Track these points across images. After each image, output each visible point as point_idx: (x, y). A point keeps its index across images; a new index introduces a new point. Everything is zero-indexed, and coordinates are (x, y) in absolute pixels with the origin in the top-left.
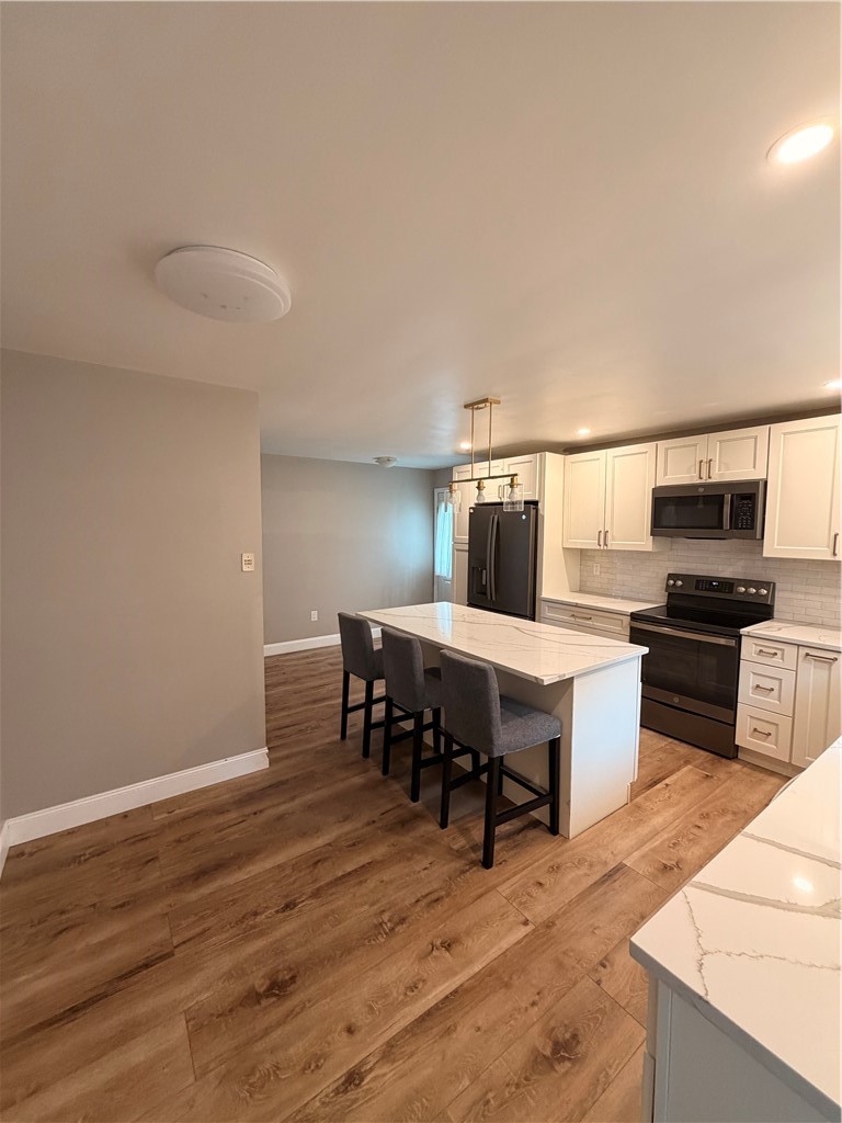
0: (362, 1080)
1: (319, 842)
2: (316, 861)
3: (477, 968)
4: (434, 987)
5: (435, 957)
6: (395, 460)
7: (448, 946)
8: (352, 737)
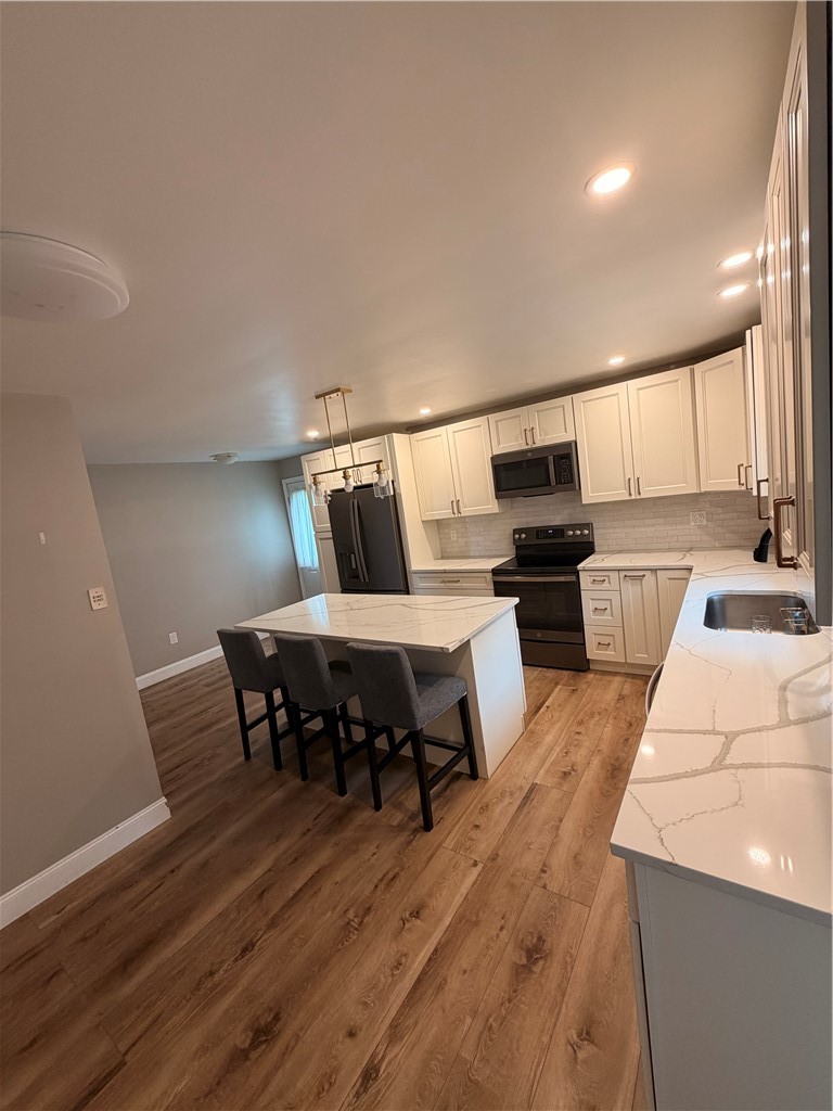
0: (378, 1071)
1: (257, 872)
2: (261, 892)
3: (447, 921)
4: (417, 955)
5: (409, 929)
6: (236, 455)
7: (416, 914)
8: (257, 754)
